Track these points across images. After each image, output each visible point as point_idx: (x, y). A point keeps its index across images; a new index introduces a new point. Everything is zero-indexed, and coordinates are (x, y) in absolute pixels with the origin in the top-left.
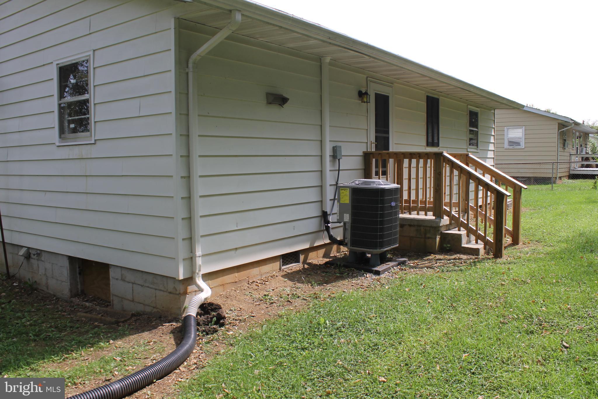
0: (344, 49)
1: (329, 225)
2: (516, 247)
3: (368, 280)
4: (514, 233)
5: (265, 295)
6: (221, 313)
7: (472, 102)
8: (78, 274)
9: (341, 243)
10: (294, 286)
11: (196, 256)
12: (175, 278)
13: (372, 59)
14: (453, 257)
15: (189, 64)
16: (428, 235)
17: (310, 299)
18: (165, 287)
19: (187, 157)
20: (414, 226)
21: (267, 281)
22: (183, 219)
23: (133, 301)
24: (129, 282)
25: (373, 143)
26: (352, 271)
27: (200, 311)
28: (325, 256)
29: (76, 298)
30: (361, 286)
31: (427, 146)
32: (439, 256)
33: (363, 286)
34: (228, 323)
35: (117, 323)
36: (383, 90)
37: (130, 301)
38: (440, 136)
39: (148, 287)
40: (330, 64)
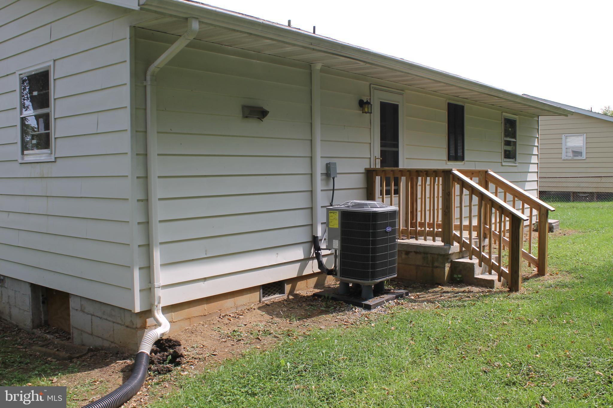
0: (331, 55)
1: (319, 252)
2: (541, 278)
3: (355, 316)
4: (539, 262)
5: (234, 331)
6: (178, 351)
7: (508, 108)
8: (41, 303)
9: (330, 272)
10: (270, 321)
11: (154, 286)
12: (131, 311)
13: (368, 65)
14: (462, 289)
15: (147, 77)
16: (436, 264)
17: (283, 337)
18: (122, 320)
19: (145, 178)
20: (420, 253)
21: (242, 315)
22: (139, 246)
23: (92, 334)
24: (88, 314)
25: (378, 158)
26: (340, 304)
27: (155, 348)
28: (316, 287)
29: (39, 329)
30: (346, 322)
31: (448, 160)
32: (447, 288)
33: (348, 322)
34: (185, 361)
35: (71, 359)
36: (391, 98)
37: (89, 334)
38: (466, 148)
39: (106, 319)
40: (322, 71)
